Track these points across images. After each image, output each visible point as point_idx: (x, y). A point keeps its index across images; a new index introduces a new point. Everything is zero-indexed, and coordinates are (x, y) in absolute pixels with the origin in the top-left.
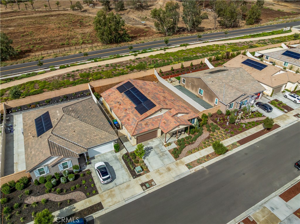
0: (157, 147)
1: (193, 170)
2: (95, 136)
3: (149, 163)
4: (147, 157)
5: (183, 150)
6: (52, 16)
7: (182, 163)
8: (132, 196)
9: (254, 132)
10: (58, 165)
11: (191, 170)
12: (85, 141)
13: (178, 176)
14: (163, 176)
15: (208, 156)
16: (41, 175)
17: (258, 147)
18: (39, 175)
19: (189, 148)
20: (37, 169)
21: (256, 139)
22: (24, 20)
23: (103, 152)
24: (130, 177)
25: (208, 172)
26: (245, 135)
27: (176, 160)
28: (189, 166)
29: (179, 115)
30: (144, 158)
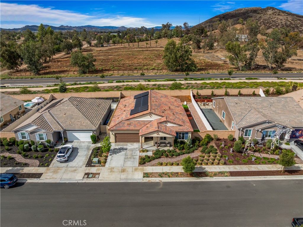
0: (132, 150)
1: (146, 180)
2: (78, 122)
3: (111, 160)
4: (114, 155)
5: (155, 160)
6: (147, 50)
7: (143, 170)
8: (70, 179)
9: (263, 169)
10: (35, 134)
11: (145, 178)
12: (68, 123)
13: (127, 179)
14: (112, 174)
15: (177, 173)
16: (23, 139)
17: (254, 185)
18: (21, 139)
19: (163, 160)
20: (20, 132)
21: (260, 177)
22: (124, 52)
23: (82, 140)
24: (84, 164)
25: (161, 186)
26: (248, 169)
27: (139, 166)
28: (146, 175)
29: (169, 125)
30: (110, 155)
